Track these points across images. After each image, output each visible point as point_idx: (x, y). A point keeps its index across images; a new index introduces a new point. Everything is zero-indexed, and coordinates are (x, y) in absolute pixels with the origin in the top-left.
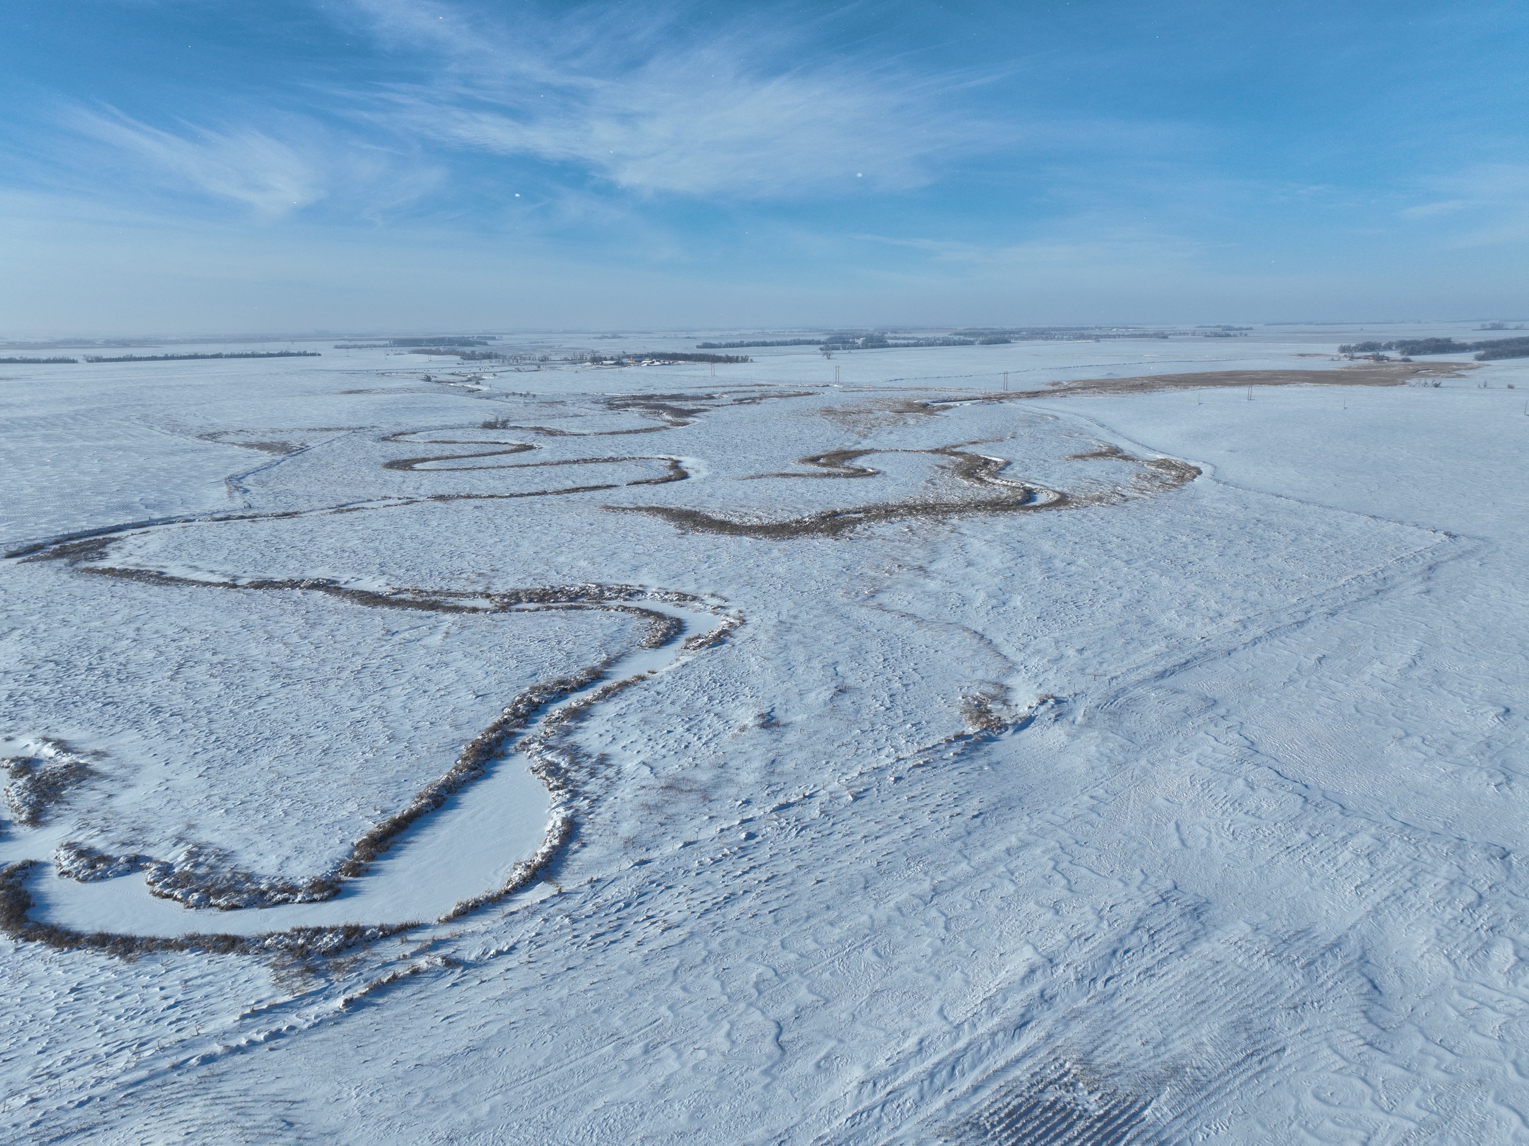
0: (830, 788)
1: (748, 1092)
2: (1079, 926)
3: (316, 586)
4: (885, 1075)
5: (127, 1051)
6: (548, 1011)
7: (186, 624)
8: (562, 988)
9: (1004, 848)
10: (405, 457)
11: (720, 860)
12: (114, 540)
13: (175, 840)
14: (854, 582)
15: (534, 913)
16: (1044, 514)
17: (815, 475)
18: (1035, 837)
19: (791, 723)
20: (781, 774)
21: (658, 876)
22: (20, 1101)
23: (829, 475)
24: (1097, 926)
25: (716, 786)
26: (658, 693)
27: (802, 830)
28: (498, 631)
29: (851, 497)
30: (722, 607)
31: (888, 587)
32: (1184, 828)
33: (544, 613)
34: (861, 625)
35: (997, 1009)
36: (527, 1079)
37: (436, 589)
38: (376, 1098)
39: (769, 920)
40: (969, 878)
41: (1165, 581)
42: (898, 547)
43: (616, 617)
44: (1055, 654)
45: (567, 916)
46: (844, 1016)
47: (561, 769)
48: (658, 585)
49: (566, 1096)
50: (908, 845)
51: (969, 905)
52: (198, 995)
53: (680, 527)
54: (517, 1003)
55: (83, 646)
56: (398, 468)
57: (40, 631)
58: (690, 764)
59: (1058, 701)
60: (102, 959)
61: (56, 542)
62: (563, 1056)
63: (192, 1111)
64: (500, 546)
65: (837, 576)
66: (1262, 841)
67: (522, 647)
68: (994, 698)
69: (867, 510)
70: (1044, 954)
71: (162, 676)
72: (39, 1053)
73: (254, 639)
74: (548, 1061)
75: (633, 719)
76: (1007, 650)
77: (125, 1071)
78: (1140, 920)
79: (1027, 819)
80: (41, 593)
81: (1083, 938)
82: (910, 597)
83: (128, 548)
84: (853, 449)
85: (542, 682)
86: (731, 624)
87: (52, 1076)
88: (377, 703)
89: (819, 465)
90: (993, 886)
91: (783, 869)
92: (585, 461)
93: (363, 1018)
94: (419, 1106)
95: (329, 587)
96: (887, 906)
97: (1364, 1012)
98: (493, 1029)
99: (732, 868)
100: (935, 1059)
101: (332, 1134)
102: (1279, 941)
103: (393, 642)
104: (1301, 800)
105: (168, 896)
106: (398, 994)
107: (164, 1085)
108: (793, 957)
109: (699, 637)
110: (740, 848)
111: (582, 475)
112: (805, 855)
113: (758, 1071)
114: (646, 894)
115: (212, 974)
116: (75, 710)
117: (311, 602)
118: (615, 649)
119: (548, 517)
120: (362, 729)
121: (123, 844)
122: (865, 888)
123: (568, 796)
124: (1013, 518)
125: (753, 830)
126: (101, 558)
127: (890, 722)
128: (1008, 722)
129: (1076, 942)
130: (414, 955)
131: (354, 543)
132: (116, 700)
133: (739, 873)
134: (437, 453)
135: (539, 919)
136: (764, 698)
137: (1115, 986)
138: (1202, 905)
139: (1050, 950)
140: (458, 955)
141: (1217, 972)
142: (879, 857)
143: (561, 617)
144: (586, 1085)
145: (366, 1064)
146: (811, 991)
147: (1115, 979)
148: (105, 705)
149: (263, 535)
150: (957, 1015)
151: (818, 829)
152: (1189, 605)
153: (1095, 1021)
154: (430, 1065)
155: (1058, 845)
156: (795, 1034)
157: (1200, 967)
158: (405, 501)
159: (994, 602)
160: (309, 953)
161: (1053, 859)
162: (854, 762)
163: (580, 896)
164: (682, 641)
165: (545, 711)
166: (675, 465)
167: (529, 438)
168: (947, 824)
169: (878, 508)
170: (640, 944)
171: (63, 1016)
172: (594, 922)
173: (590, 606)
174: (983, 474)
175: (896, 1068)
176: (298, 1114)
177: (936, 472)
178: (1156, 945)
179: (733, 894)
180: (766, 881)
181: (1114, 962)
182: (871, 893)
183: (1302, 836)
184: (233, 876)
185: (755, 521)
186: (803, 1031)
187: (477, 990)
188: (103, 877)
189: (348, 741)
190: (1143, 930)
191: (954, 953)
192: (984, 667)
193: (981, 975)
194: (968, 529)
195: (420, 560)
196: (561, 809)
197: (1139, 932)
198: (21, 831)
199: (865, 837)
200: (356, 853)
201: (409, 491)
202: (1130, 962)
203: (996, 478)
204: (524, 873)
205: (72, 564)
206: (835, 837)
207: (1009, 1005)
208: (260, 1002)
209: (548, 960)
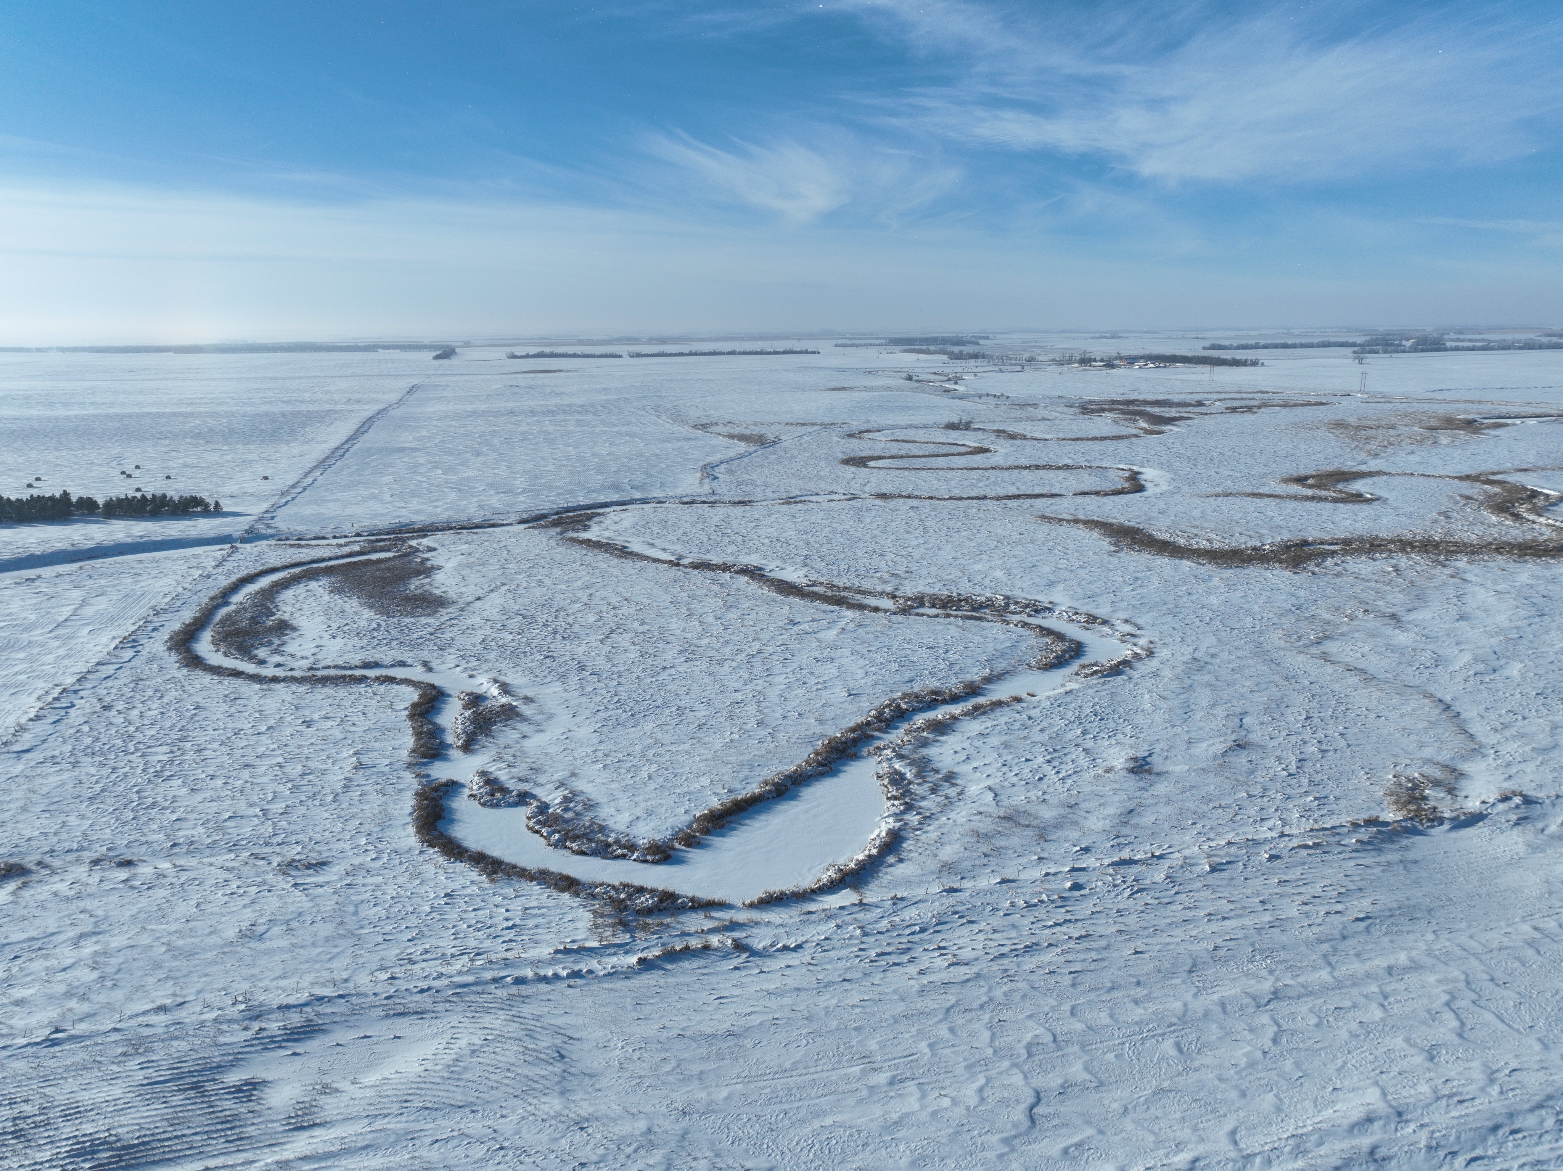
0: (1187, 852)
1: (980, 1156)
2: (1455, 1083)
3: (744, 571)
5: (466, 956)
6: (811, 1016)
7: (628, 595)
8: (832, 997)
9: (1385, 965)
10: (863, 455)
11: (1035, 906)
12: (599, 514)
13: (558, 784)
14: (1301, 624)
15: (830, 917)
17: (1295, 498)
18: (1434, 961)
19: (1167, 772)
20: (1136, 826)
21: (964, 908)
22: (384, 976)
23: (1313, 498)
24: (1482, 1089)
25: (1058, 826)
26: (1030, 718)
27: (1137, 892)
28: (890, 632)
29: (1331, 526)
30: (1132, 635)
31: (1342, 634)
33: (941, 620)
34: (1291, 674)
35: (1305, 1152)
36: (770, 1077)
37: (848, 585)
38: (637, 1055)
39: (1067, 980)
40: (1325, 989)
42: (1372, 589)
43: (1013, 633)
44: (1547, 741)
45: (859, 927)
46: (1115, 1105)
47: (906, 779)
48: (1069, 604)
49: (801, 1103)
50: (1260, 934)
51: (1313, 1021)
52: (531, 923)
53: (1115, 545)
54: (787, 1000)
55: (545, 605)
56: (853, 465)
57: (521, 588)
58: (1038, 798)
59: (1528, 801)
60: (474, 875)
61: (557, 513)
62: (811, 1064)
63: (494, 1022)
64: (922, 549)
65: (1282, 615)
67: (909, 652)
68: (1436, 783)
69: (1346, 542)
70: (1394, 1103)
71: (594, 638)
72: (409, 940)
73: (677, 614)
74: (795, 1065)
75: (994, 741)
76: (1478, 729)
77: (460, 973)
78: (1550, 1097)
79: (1430, 937)
80: (531, 556)
81: (1456, 1099)
82: (1367, 648)
83: (608, 522)
84: (1354, 470)
85: (916, 690)
86: (1136, 655)
87: (412, 962)
88: (758, 688)
89: (1304, 486)
90: (1355, 1006)
91: (1101, 930)
92: (1037, 467)
93: (650, 979)
94: (669, 1073)
95: (755, 573)
96: (1209, 998)
98: (756, 1020)
99: (1044, 917)
101: (591, 1076)
103: (792, 632)
105: (537, 832)
106: (686, 964)
107: (483, 993)
108: (1079, 1026)
109: (1095, 665)
110: (1060, 897)
111: (1029, 482)
112: (1132, 920)
113: (998, 1136)
114: (945, 923)
115: (547, 907)
116: (524, 659)
117: (735, 586)
118: (1001, 665)
119: (979, 522)
120: (738, 711)
121: (520, 780)
122: (1190, 972)
123: (902, 808)
124: (1548, 566)
125: (1081, 880)
126: (585, 530)
127: (1288, 791)
128: (1446, 815)
129: (1444, 1101)
130: (712, 931)
131: (791, 533)
132: (555, 654)
133: (1051, 923)
134: (894, 452)
135: (832, 924)
136: (1144, 740)
139: (1403, 1101)
140: (749, 941)
142: (1219, 942)
143: (957, 626)
144: (822, 1099)
145: (638, 1022)
146: (1086, 1068)
147: (1486, 1161)
148: (546, 658)
149: (716, 520)
150: (1251, 1144)
151: (1157, 895)
154: (691, 1038)
155: (1463, 977)
156: (1051, 1110)
158: (848, 497)
159: (1481, 667)
160: (626, 908)
161: (1450, 993)
162: (1227, 829)
163: (879, 910)
164: (1075, 666)
165: (909, 719)
166: (1134, 477)
167: (987, 441)
168: (1319, 921)
169: (1361, 540)
170: (921, 972)
171: (434, 915)
172: (884, 939)
173: (990, 618)
174: (1522, 509)
176: (571, 1049)
177: (1456, 503)
179: (1036, 944)
180: (1077, 939)
181: (1491, 1140)
182: (1195, 979)
184: (590, 826)
185: (1205, 545)
186: (1062, 1109)
187: (755, 979)
188: (497, 806)
189: (722, 720)
190: (1550, 1111)
191: (1274, 1072)
192: (1436, 744)
193: (1299, 1106)
194: (1476, 575)
195: (843, 556)
196: (891, 820)
197: (1543, 1112)
198: (455, 754)
199: (1210, 914)
200: (695, 826)
201: (855, 488)
202: (1515, 1146)
203: (1541, 516)
204: (834, 876)
205: (562, 533)
206: (1174, 907)
207: (1322, 1151)
208: (573, 941)
209: (828, 967)
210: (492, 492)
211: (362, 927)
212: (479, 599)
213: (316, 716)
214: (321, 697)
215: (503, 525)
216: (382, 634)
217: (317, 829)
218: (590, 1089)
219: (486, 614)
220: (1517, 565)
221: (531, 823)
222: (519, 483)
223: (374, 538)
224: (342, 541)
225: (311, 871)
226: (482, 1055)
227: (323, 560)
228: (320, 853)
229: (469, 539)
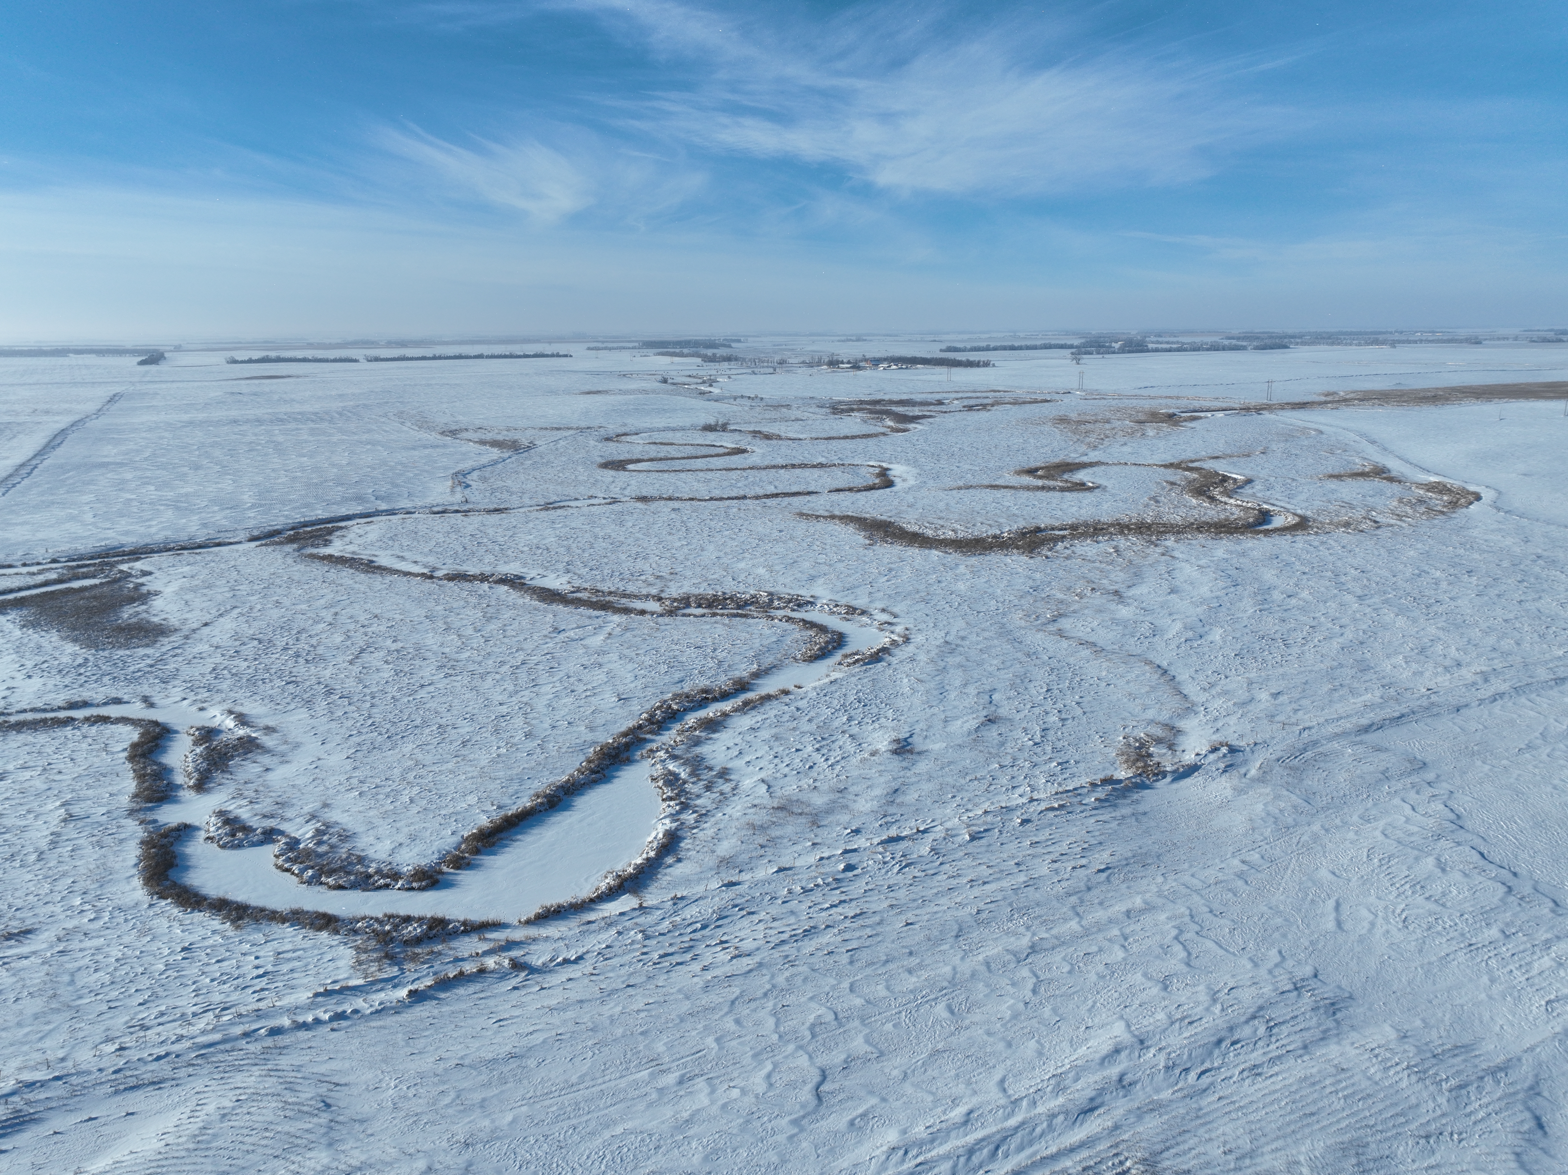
0: (949, 825)
1: (771, 1140)
2: (1185, 1007)
3: (504, 580)
4: (920, 1144)
5: (211, 1013)
6: (596, 1027)
7: (378, 611)
8: (616, 1005)
9: (1124, 909)
10: (622, 458)
11: (811, 890)
12: (341, 528)
13: (308, 817)
14: (1038, 604)
15: (610, 925)
16: (1276, 539)
17: (1028, 488)
18: (1164, 901)
19: (926, 751)
20: (901, 805)
21: (743, 900)
22: (111, 1048)
23: (1043, 488)
24: (1207, 1009)
25: (829, 811)
26: (798, 709)
27: (905, 867)
28: (658, 634)
29: (1060, 513)
30: (889, 623)
31: (1074, 612)
32: (1345, 910)
33: (708, 619)
34: (1032, 651)
35: (1065, 1088)
36: (557, 1094)
37: (613, 589)
38: (413, 1091)
39: (845, 959)
40: (1075, 938)
41: (1401, 622)
42: (1098, 569)
43: (778, 628)
44: (1245, 696)
45: (641, 931)
46: (895, 1073)
47: (680, 779)
48: (829, 597)
49: (589, 1116)
50: (1017, 894)
51: (1067, 968)
52: (285, 968)
53: (869, 538)
54: (570, 1014)
55: (286, 627)
56: (612, 469)
57: (255, 610)
58: (809, 786)
59: (1233, 750)
60: (216, 923)
61: (292, 529)
62: (598, 1075)
63: (247, 1080)
64: (686, 550)
65: (1022, 597)
66: (1438, 933)
67: (677, 653)
68: (1159, 741)
69: (1074, 527)
70: (1136, 1033)
71: (342, 659)
72: (140, 1004)
73: (434, 629)
74: (582, 1078)
75: (765, 734)
76: (1191, 689)
78: (1261, 1008)
79: (1160, 879)
80: (266, 575)
81: (1186, 1021)
82: (1096, 623)
83: (351, 536)
84: (1077, 461)
85: (686, 690)
86: (894, 643)
87: (144, 1028)
88: (525, 699)
89: (1035, 477)
90: (1100, 950)
91: (874, 907)
92: (793, 466)
93: (423, 1011)
94: (447, 1106)
95: (515, 582)
96: (975, 959)
97: (1517, 1155)
98: (539, 1038)
99: (820, 900)
100: (979, 1134)
101: (362, 1121)
102: (1429, 1055)
103: (557, 640)
104: (1504, 889)
105: (287, 870)
106: (461, 991)
107: (233, 1051)
108: (858, 1002)
109: (856, 654)
110: (835, 880)
111: (786, 480)
112: (902, 894)
113: (787, 1119)
114: (726, 917)
115: (303, 949)
116: (262, 686)
117: (495, 596)
118: (768, 660)
119: (740, 522)
120: (504, 724)
121: (265, 816)
122: (957, 936)
123: (678, 808)
124: (1238, 542)
125: (853, 862)
126: (325, 545)
127: (1035, 759)
128: (1168, 769)
129: (1177, 1025)
130: (487, 953)
131: (551, 540)
132: (299, 679)
133: (827, 905)
134: (653, 455)
135: (613, 931)
136: (905, 722)
137: (1210, 1079)
138: (1343, 1000)
139: (1144, 1030)
140: (527, 959)
141: (1340, 1081)
142: (982, 905)
143: (724, 624)
144: (612, 1109)
145: (412, 1057)
146: (867, 1042)
147: (1213, 1073)
148: (288, 683)
149: (470, 529)
150: (1018, 1089)
151: (924, 867)
152: (1422, 651)
153: (1174, 1117)
154: (470, 1066)
155: (1187, 912)
156: (836, 1086)
157: (1319, 1072)
158: (609, 501)
159: (1190, 634)
160: (392, 940)
161: (1178, 928)
162: (983, 799)
163: (660, 912)
164: (838, 656)
165: (681, 719)
166: (883, 473)
167: (744, 442)
168: (1066, 876)
169: (1086, 525)
170: (705, 969)
171: (169, 973)
172: (666, 940)
173: (755, 614)
174: (1216, 492)
175: (933, 1139)
176: (339, 1097)
177: (1163, 488)
178: (1273, 1039)
179: (814, 927)
180: (852, 917)
181: (1216, 1052)
182: (962, 943)
183: (1494, 932)
184: (348, 858)
185: (950, 535)
186: (847, 1083)
187: (535, 997)
188: (239, 846)
189: (488, 735)
190: (1261, 1020)
191: (1035, 1020)
192: (1157, 706)
193: (1058, 1048)
194: (1182, 553)
195: (606, 560)
196: (667, 821)
197: (1256, 1022)
198: (187, 795)
199: (972, 881)
200: (463, 846)
201: (615, 491)
202: (1235, 1056)
203: (1231, 498)
204: (612, 883)
205: (299, 550)
206: (939, 878)
207: (1079, 1085)
208: (334, 982)
209: (611, 975)
210: (216, 508)
211: (80, 997)
212: (206, 624)
213: (10, 767)
214: (16, 745)
215: (231, 544)
216: (90, 670)
217: (17, 894)
218: (362, 1136)
219: (215, 641)
220: (1215, 542)
221: (280, 861)
222: (248, 498)
223: (74, 564)
224: (34, 569)
225: (13, 942)
226: (234, 1118)
227: (11, 591)
228: (23, 920)
229: (191, 560)
